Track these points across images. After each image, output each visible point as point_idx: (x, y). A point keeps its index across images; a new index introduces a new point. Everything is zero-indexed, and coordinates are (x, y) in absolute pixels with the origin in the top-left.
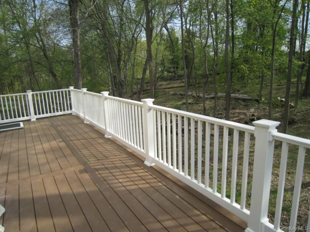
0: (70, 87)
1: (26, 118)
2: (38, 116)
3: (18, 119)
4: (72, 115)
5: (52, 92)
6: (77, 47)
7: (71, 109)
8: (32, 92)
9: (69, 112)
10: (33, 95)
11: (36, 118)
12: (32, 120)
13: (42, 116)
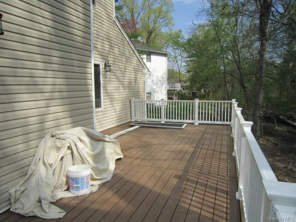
0: (232, 99)
1: (191, 121)
2: (201, 122)
3: (182, 121)
4: (230, 126)
5: (219, 102)
6: (263, 60)
7: (230, 121)
8: (199, 100)
9: (228, 123)
10: (199, 103)
11: (198, 123)
12: (195, 124)
13: (203, 122)
